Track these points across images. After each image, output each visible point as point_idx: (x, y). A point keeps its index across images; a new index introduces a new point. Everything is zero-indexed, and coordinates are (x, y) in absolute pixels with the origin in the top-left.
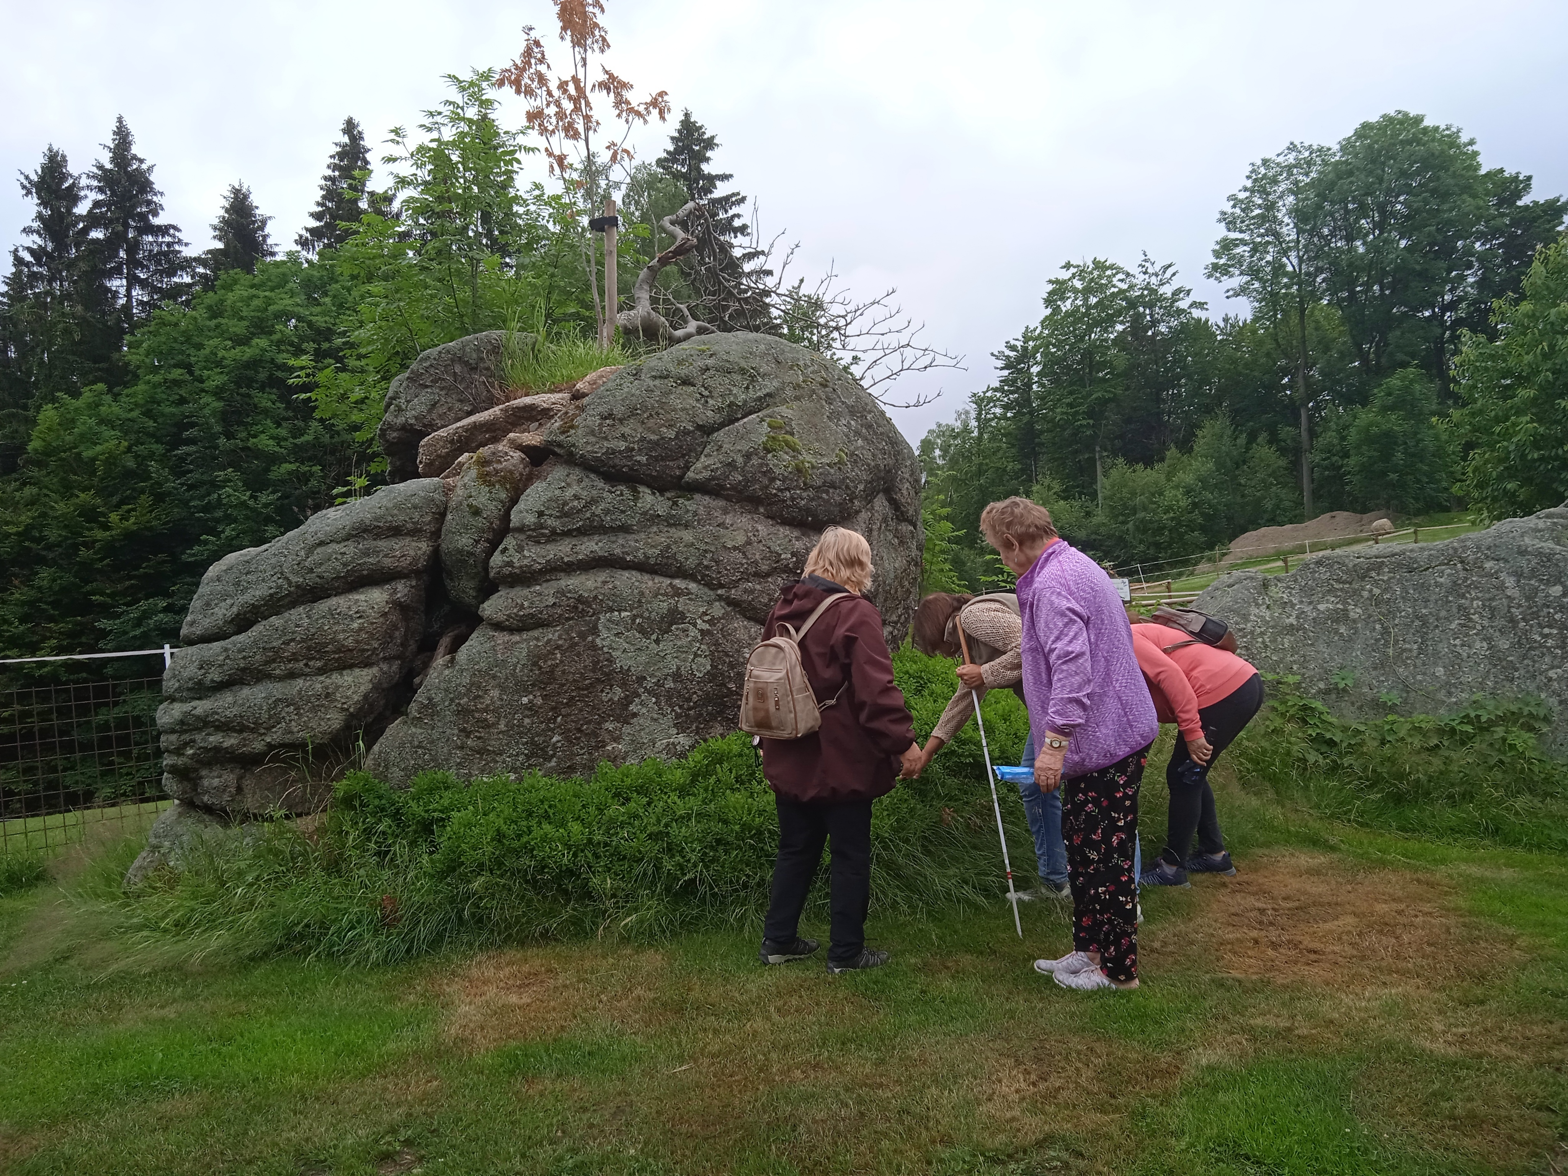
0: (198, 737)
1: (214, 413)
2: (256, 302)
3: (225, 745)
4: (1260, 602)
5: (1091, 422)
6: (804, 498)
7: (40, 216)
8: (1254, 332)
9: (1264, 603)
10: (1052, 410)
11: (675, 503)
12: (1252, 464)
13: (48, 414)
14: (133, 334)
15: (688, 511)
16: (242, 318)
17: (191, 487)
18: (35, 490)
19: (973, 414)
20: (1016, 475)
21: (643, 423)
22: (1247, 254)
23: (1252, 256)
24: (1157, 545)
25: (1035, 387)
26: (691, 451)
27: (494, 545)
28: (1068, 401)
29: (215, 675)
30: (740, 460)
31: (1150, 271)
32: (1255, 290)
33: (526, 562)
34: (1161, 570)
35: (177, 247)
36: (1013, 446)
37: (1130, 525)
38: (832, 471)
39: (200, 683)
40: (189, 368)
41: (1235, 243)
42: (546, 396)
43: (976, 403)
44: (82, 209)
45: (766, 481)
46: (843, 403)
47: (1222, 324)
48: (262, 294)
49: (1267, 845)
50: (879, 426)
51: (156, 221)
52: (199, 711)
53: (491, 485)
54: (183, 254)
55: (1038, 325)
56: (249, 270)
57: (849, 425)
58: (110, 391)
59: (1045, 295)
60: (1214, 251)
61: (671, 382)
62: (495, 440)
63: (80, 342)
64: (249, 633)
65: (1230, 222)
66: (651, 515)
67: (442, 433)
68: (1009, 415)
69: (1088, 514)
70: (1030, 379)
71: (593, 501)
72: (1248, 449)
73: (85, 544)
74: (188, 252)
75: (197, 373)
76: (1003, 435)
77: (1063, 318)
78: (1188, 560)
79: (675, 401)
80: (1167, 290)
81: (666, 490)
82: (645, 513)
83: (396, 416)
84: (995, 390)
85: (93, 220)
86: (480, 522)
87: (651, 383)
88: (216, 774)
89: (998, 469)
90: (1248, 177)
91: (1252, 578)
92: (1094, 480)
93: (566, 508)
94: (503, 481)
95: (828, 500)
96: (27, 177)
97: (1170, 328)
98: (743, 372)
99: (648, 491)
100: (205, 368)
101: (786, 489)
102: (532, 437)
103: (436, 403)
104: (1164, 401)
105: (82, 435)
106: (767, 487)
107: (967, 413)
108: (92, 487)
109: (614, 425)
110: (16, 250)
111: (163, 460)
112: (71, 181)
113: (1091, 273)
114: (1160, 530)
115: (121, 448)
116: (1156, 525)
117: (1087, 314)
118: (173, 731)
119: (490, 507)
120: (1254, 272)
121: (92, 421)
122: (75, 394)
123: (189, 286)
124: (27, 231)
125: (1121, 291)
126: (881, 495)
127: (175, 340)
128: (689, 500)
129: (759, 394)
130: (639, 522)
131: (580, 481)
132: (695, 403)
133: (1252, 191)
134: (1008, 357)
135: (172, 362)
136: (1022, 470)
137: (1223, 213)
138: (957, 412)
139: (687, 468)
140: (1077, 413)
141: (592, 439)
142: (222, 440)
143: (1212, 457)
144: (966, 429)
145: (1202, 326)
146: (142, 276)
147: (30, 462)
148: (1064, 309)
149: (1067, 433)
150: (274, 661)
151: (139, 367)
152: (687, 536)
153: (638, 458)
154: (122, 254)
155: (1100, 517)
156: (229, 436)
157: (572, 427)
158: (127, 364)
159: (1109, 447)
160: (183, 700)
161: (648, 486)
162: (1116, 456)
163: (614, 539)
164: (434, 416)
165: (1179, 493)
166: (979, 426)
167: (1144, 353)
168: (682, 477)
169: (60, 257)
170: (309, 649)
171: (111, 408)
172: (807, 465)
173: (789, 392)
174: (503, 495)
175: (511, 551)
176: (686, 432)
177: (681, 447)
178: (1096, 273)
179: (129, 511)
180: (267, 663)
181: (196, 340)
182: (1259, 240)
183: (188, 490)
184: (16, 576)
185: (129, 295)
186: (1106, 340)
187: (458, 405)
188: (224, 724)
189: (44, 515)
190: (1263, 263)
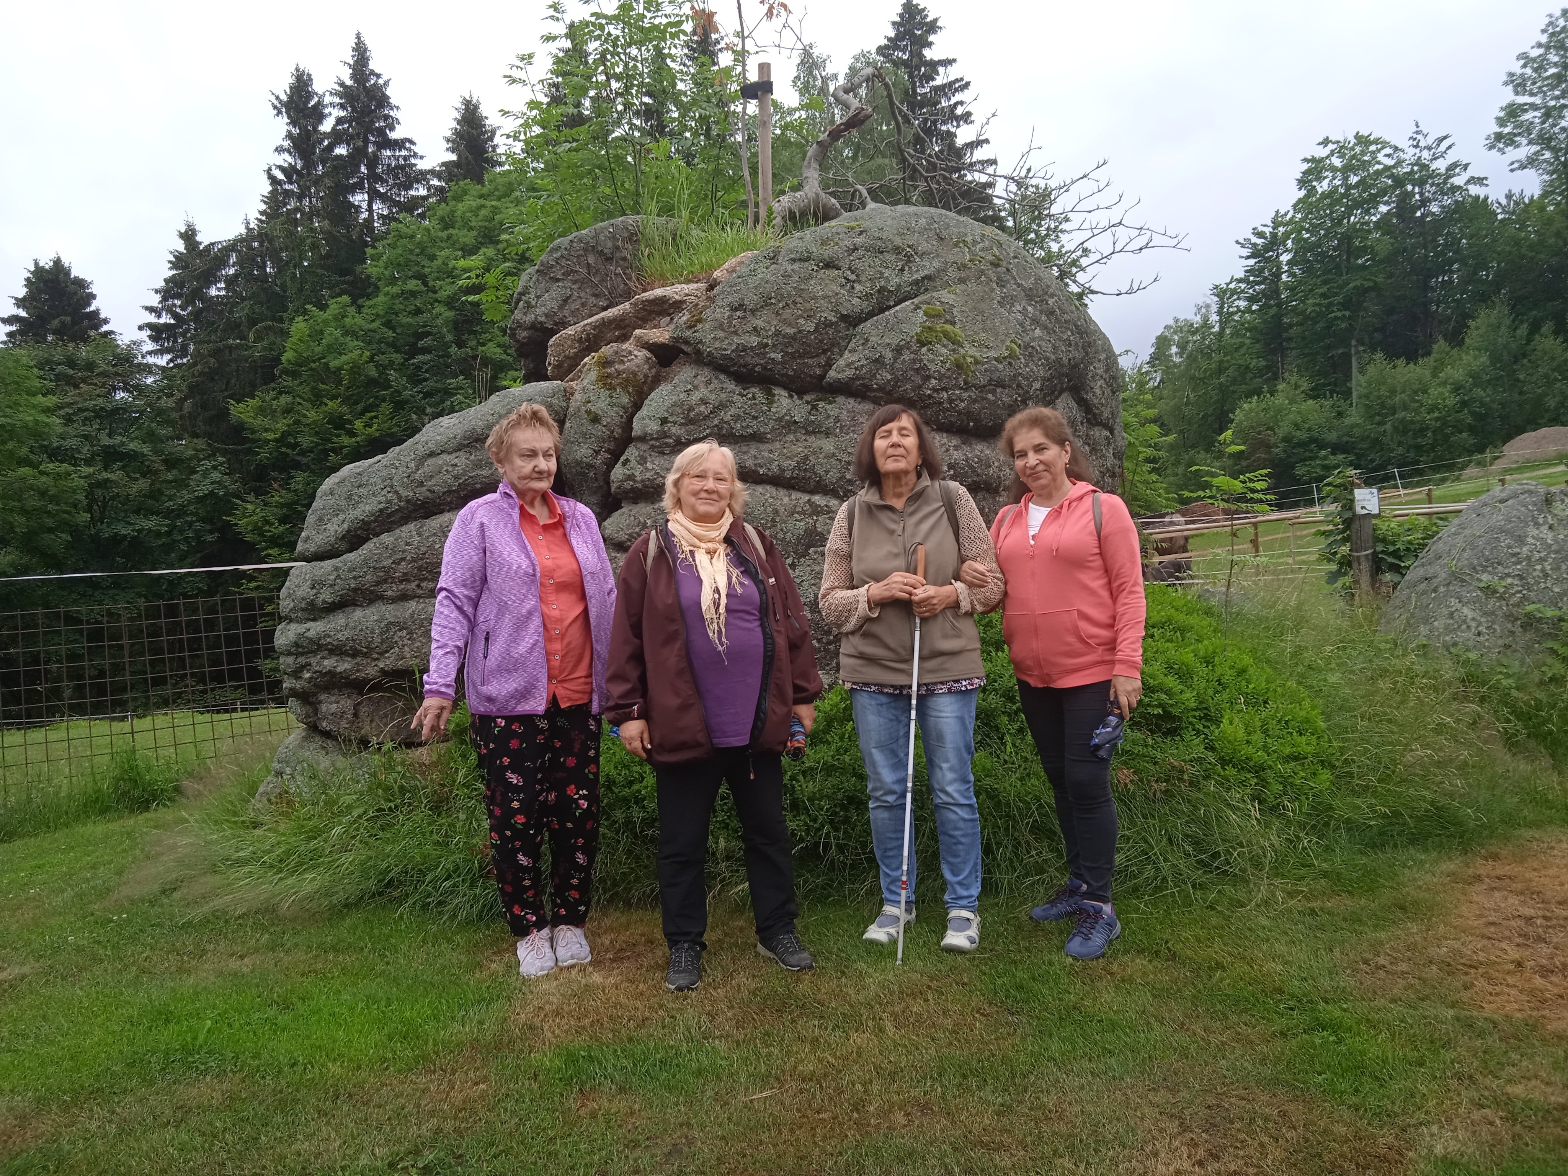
0: (314, 660)
1: (447, 322)
2: (483, 212)
3: (339, 669)
4: (1541, 521)
5: (1347, 313)
6: (964, 400)
7: (290, 135)
8: (1542, 209)
9: (1545, 523)
10: (1303, 302)
11: (814, 407)
12: (1533, 358)
13: (299, 327)
14: (374, 247)
15: (829, 417)
16: (471, 228)
17: (427, 395)
18: (289, 399)
19: (1214, 308)
20: (1260, 372)
21: (778, 314)
22: (1537, 120)
23: (1543, 123)
24: (1418, 448)
25: (1284, 277)
26: (833, 345)
27: (616, 455)
28: (1320, 291)
29: (326, 596)
30: (889, 355)
31: (1422, 144)
32: (1545, 161)
33: (648, 475)
34: (1421, 475)
35: (413, 161)
36: (1258, 341)
37: (1388, 426)
38: (1000, 366)
39: (312, 603)
40: (421, 277)
41: (1523, 108)
42: (678, 287)
43: (1217, 295)
44: (327, 126)
45: (919, 380)
46: (1019, 285)
47: (1504, 202)
48: (488, 203)
49: (1537, 824)
50: (1063, 312)
51: (393, 135)
52: (311, 634)
53: (612, 388)
54: (419, 167)
55: (1290, 208)
56: (480, 181)
57: (1024, 312)
58: (354, 302)
59: (1299, 176)
60: (1497, 118)
61: (811, 265)
62: (624, 338)
63: (328, 256)
64: (360, 551)
65: (1518, 85)
66: (787, 422)
67: (570, 331)
68: (1254, 307)
69: (1340, 414)
70: (1279, 268)
71: (721, 406)
72: (1529, 341)
73: (334, 450)
74: (422, 165)
75: (431, 284)
76: (1247, 330)
77: (1318, 200)
78: (1454, 464)
79: (815, 287)
80: (1441, 165)
81: (805, 392)
82: (780, 419)
83: (525, 314)
84: (1240, 281)
85: (337, 137)
86: (599, 430)
87: (789, 268)
88: (333, 699)
89: (1240, 366)
90: (1544, 31)
91: (1530, 492)
92: (1348, 377)
93: (692, 414)
94: (625, 384)
95: (995, 402)
96: (277, 98)
97: (1443, 207)
98: (897, 250)
99: (784, 393)
100: (438, 279)
101: (943, 389)
102: (660, 334)
103: (568, 298)
104: (1433, 289)
105: (329, 346)
106: (920, 387)
107: (1208, 306)
108: (339, 395)
109: (744, 318)
110: (270, 169)
111: (401, 368)
112: (316, 99)
113: (1353, 149)
114: (1422, 431)
115: (364, 358)
116: (1418, 426)
117: (1346, 195)
118: (289, 654)
119: (612, 415)
120: (1545, 140)
121: (338, 333)
122: (323, 307)
123: (425, 198)
124: (279, 150)
125: (1387, 168)
126: (1065, 395)
127: (411, 251)
128: (830, 403)
129: (915, 277)
130: (773, 429)
131: (708, 383)
132: (839, 290)
133: (1548, 47)
134: (1255, 245)
135: (410, 274)
136: (1266, 367)
137: (1511, 75)
138: (1197, 306)
139: (829, 365)
140: (1331, 304)
141: (722, 334)
142: (454, 349)
143: (1486, 350)
144: (1206, 324)
145: (1481, 205)
146: (382, 190)
147: (285, 372)
148: (1320, 190)
149: (1319, 326)
150: (385, 581)
151: (379, 279)
152: (828, 445)
153: (772, 355)
154: (363, 169)
155: (1354, 417)
156: (460, 344)
157: (700, 321)
158: (369, 277)
159: (1367, 340)
160: (299, 621)
161: (785, 387)
162: (1374, 350)
163: (744, 449)
164: (566, 312)
165: (1446, 391)
166: (1220, 321)
167: (1411, 236)
168: (823, 377)
169: (309, 174)
170: (420, 569)
171: (354, 319)
172: (969, 360)
173: (952, 273)
174: (625, 400)
175: (633, 463)
176: (828, 324)
177: (821, 341)
178: (1358, 149)
179: (371, 419)
180: (378, 583)
181: (430, 251)
182: (1552, 103)
183: (424, 398)
184: (275, 480)
185: (370, 209)
186: (1367, 223)
187: (593, 300)
188: (337, 647)
189: (297, 422)
190: (1556, 129)
